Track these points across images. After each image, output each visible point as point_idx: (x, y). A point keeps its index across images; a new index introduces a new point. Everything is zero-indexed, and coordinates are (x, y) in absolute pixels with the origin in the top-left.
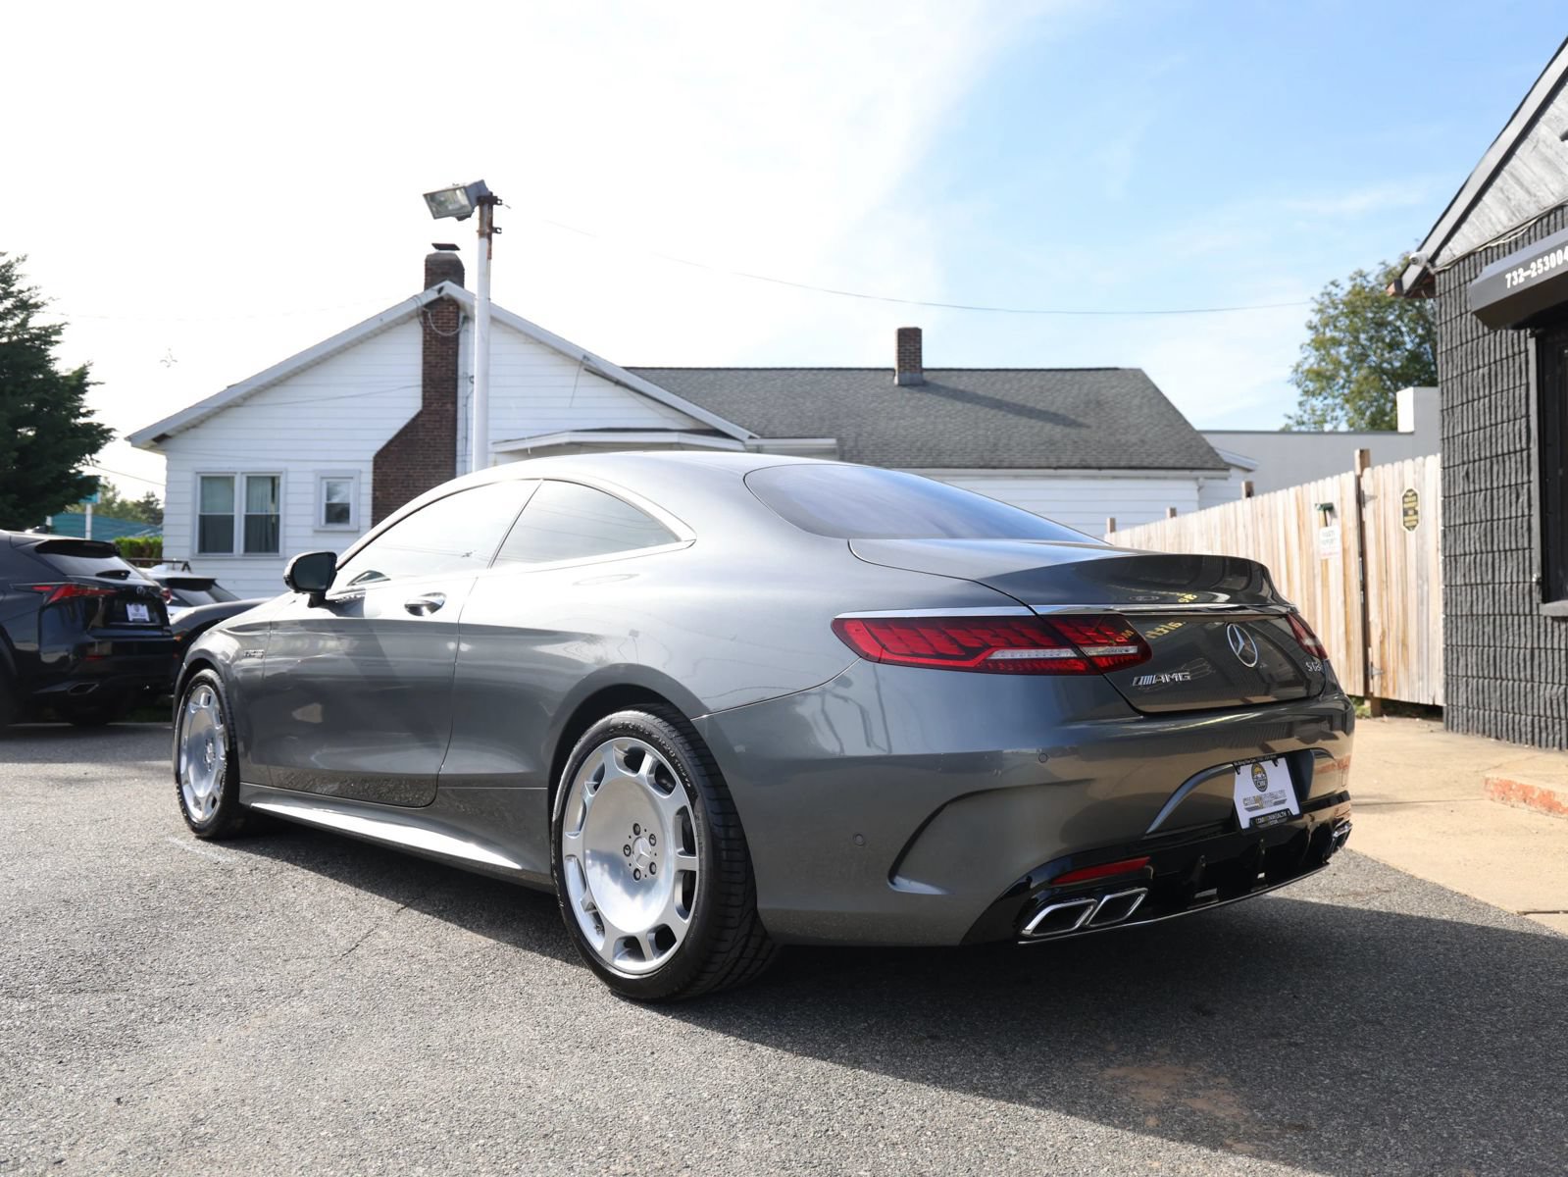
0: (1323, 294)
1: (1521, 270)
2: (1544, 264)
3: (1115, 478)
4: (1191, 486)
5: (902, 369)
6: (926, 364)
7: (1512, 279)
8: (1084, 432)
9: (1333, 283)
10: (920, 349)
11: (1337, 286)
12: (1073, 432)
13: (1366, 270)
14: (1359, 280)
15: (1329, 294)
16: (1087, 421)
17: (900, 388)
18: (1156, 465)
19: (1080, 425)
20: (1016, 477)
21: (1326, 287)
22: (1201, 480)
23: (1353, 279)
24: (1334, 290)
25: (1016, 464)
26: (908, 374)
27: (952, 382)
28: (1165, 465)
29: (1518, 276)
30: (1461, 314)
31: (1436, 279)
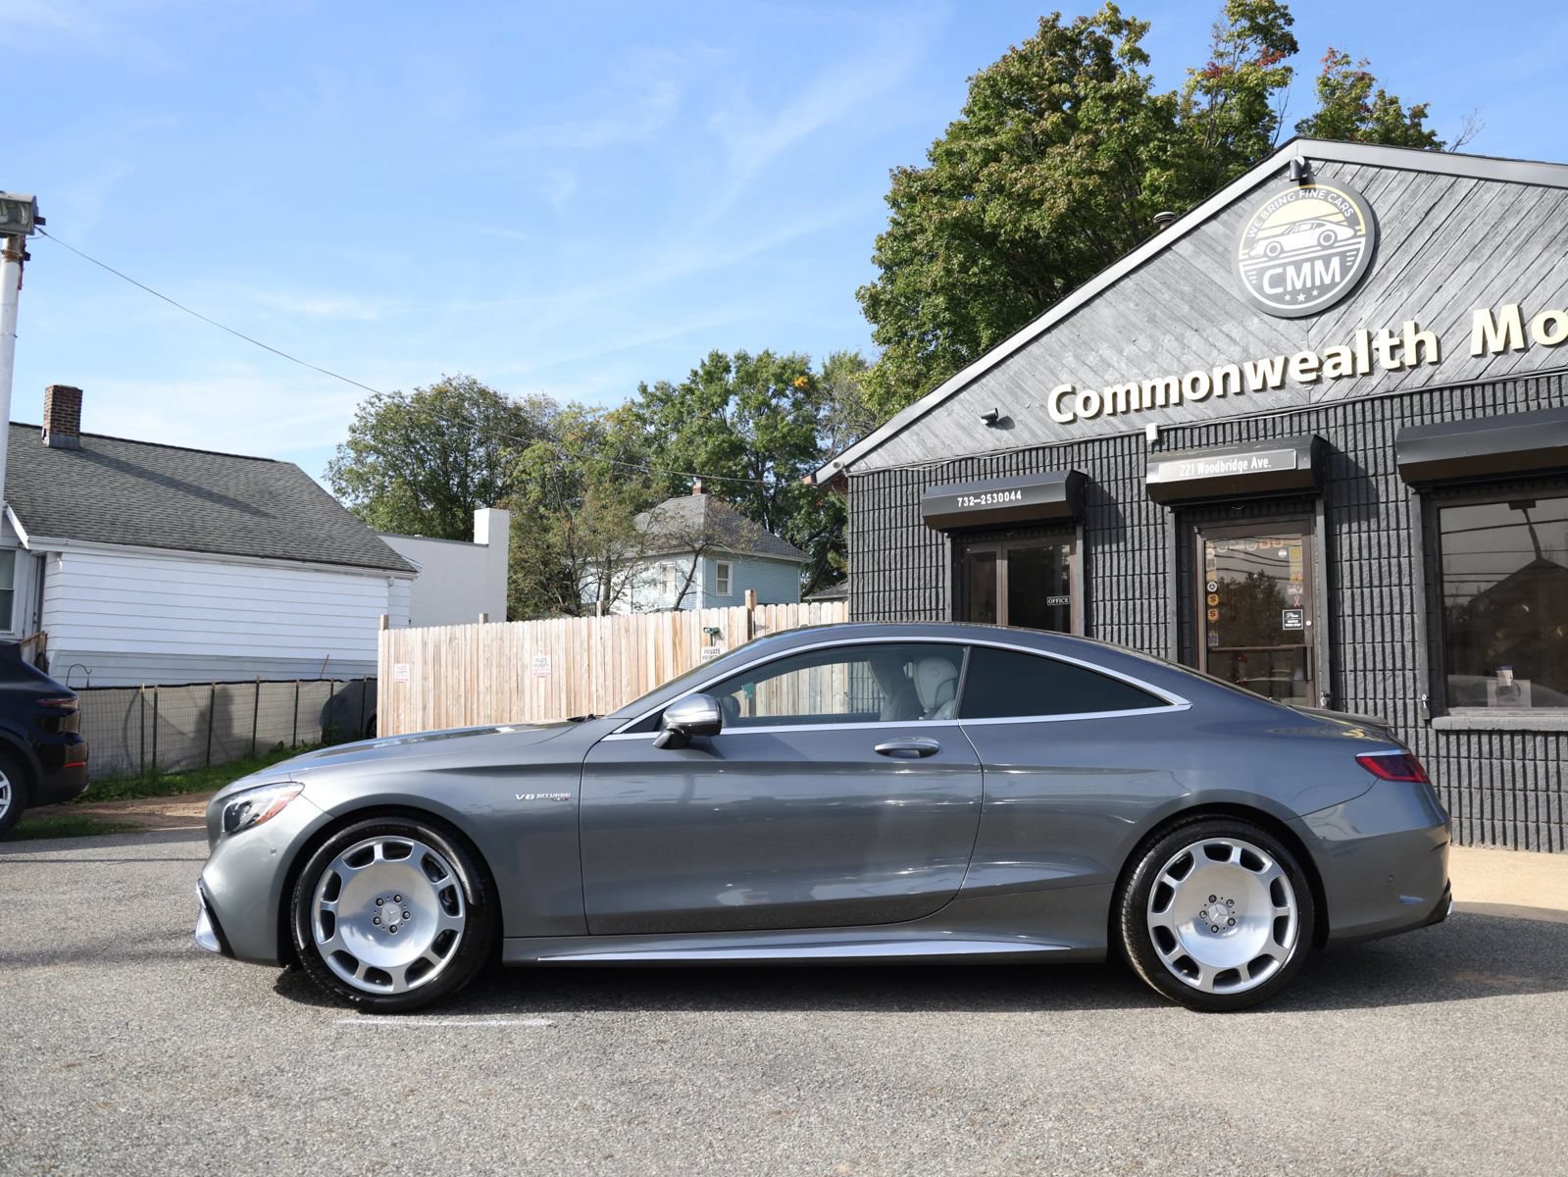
1: (972, 498)
2: (993, 498)
3: (317, 570)
4: (383, 583)
5: (55, 430)
6: (83, 429)
7: (963, 502)
8: (274, 523)
10: (79, 411)
12: (263, 521)
14: (397, 399)
16: (272, 511)
17: (50, 450)
18: (353, 562)
19: (265, 515)
20: (223, 562)
22: (392, 579)
25: (224, 549)
26: (62, 436)
27: (109, 450)
28: (361, 562)
29: (970, 501)
30: (873, 509)
31: (850, 480)
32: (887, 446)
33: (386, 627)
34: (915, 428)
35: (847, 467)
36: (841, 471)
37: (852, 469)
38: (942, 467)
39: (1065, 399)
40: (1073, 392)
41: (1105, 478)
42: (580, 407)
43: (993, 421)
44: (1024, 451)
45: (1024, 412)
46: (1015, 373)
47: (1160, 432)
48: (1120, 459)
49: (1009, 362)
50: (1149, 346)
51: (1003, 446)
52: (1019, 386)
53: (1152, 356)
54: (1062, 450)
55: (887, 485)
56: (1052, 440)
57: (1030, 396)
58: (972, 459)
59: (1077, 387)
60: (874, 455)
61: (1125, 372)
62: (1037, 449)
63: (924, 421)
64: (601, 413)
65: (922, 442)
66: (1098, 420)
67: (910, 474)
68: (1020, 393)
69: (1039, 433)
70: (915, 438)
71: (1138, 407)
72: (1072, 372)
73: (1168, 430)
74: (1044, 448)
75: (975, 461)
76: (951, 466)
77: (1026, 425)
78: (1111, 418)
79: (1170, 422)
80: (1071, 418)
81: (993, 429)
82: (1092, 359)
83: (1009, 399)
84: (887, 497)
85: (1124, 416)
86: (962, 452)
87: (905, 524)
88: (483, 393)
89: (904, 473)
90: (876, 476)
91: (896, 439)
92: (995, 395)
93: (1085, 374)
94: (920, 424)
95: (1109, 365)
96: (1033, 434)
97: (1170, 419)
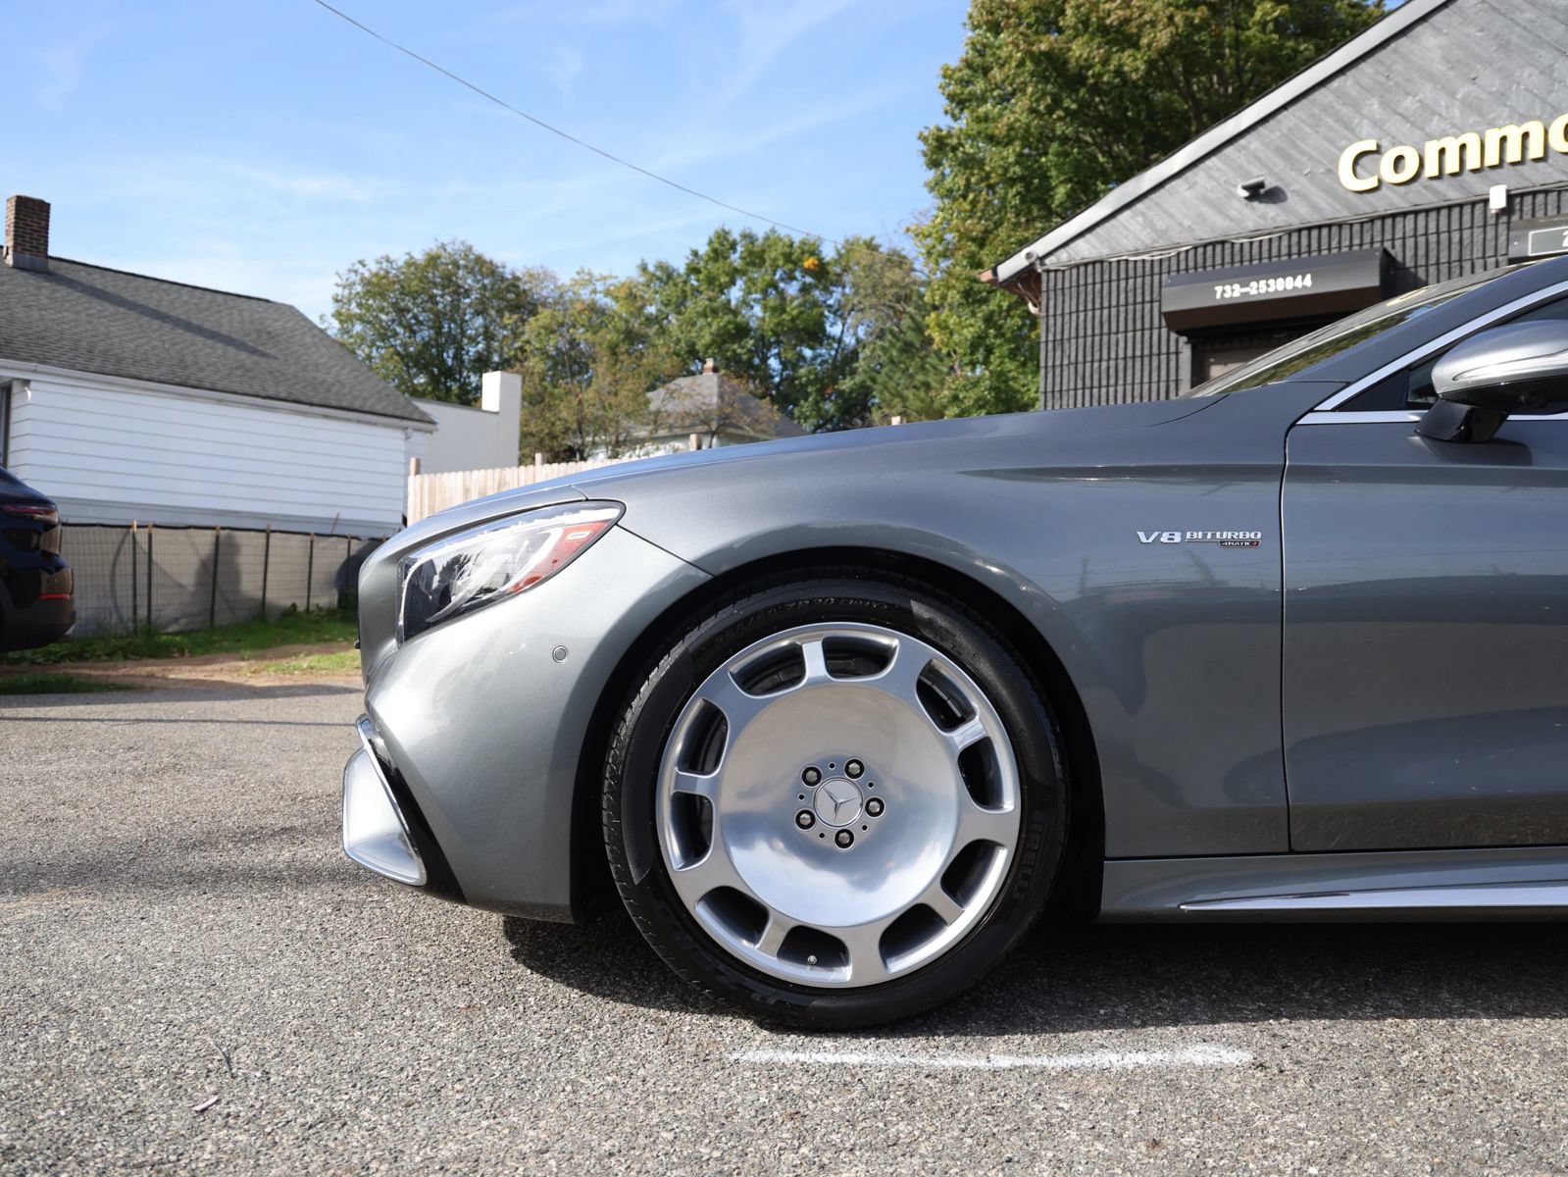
0: (350, 271)
1: (1236, 288)
2: (1268, 286)
3: (326, 417)
4: (400, 434)
5: (19, 248)
6: (51, 252)
7: (1224, 292)
8: (275, 364)
9: (361, 262)
10: (46, 228)
11: (364, 266)
12: (263, 360)
13: (392, 258)
14: (385, 265)
15: (356, 272)
16: (272, 351)
17: (15, 271)
18: (366, 409)
19: (264, 355)
20: (220, 401)
21: (353, 265)
22: (410, 431)
23: (379, 262)
24: (361, 269)
25: (220, 386)
26: (28, 255)
27: (82, 276)
28: (373, 410)
29: (1233, 291)
30: (1077, 311)
31: (1044, 277)
32: (1099, 230)
33: (418, 472)
34: (1140, 206)
35: (1042, 259)
36: (1032, 264)
37: (1047, 261)
38: (1178, 254)
39: (1364, 161)
40: (1378, 151)
41: (1422, 261)
42: (589, 274)
43: (1256, 192)
44: (1299, 230)
45: (1302, 179)
46: (1290, 130)
47: (1510, 197)
48: (1444, 237)
49: (1280, 117)
50: (1497, 83)
51: (1270, 224)
52: (1295, 146)
53: (1501, 97)
54: (1356, 228)
55: (1098, 280)
56: (1342, 214)
57: (1311, 158)
58: (1223, 243)
59: (1385, 143)
60: (1080, 242)
61: (1458, 121)
62: (1319, 227)
63: (1153, 196)
64: (609, 282)
65: (1149, 224)
66: (1415, 186)
67: (1131, 265)
68: (1297, 155)
69: (1324, 205)
70: (1140, 219)
71: (1477, 165)
72: (1375, 123)
73: (1522, 195)
74: (1329, 226)
75: (1227, 246)
76: (1191, 254)
77: (1304, 197)
78: (1435, 183)
79: (1526, 184)
80: (1375, 184)
81: (1256, 204)
82: (1408, 104)
83: (1280, 165)
84: (1098, 295)
85: (1453, 179)
86: (1207, 235)
87: (1122, 328)
88: (479, 260)
89: (1123, 265)
90: (1082, 269)
91: (1113, 222)
92: (1258, 159)
93: (1395, 125)
94: (1147, 202)
95: (1434, 113)
96: (1314, 207)
97: (1526, 179)
